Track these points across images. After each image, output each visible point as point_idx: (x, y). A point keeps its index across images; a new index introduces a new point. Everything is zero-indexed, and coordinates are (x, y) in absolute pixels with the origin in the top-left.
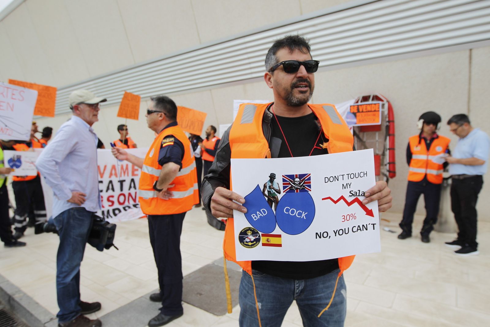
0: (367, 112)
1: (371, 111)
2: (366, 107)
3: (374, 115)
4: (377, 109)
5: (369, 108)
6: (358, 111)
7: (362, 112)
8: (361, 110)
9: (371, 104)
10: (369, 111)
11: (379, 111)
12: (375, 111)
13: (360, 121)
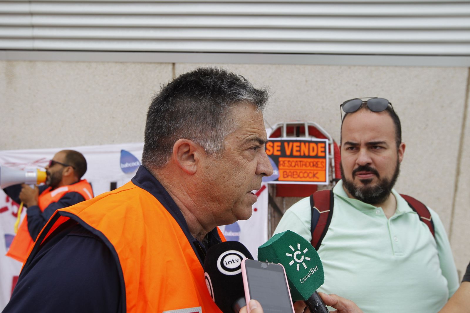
0: (300, 157)
1: (309, 157)
2: (300, 147)
3: (315, 165)
4: (320, 154)
5: (305, 149)
6: (283, 154)
7: (292, 156)
8: (288, 152)
9: (310, 142)
10: (304, 156)
11: (325, 157)
12: (317, 157)
13: (286, 175)
